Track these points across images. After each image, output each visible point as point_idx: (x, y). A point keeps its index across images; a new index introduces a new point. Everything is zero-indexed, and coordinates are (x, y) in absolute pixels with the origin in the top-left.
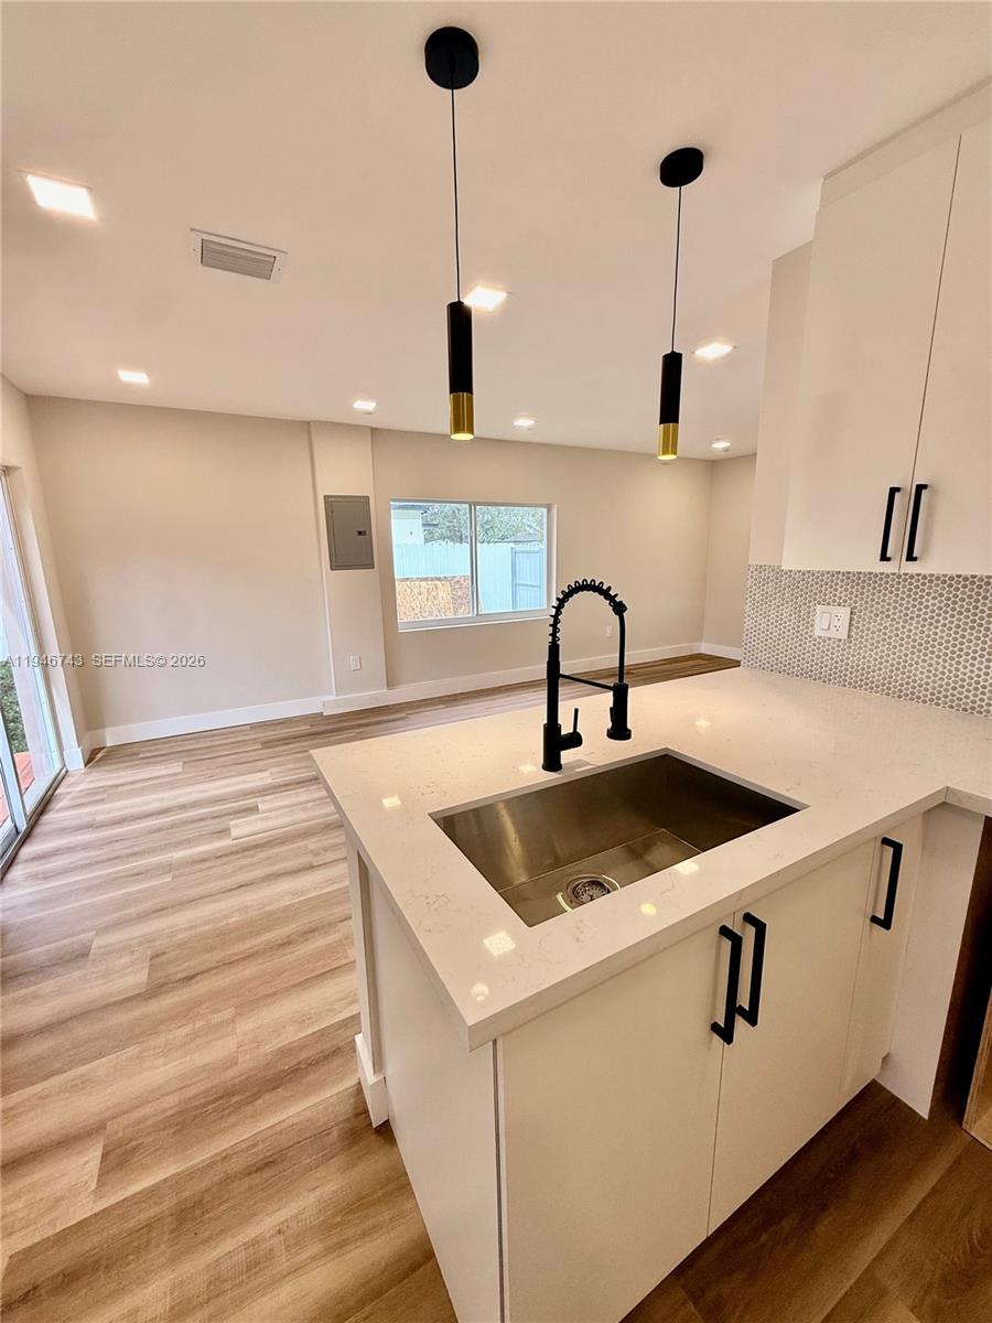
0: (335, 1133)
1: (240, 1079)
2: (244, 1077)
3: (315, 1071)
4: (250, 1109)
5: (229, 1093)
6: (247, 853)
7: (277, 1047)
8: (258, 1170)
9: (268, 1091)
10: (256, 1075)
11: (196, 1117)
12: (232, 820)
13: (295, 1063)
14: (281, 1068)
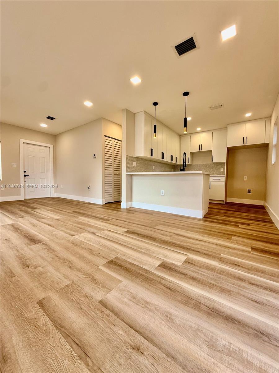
6: (189, 248)
12: (178, 267)
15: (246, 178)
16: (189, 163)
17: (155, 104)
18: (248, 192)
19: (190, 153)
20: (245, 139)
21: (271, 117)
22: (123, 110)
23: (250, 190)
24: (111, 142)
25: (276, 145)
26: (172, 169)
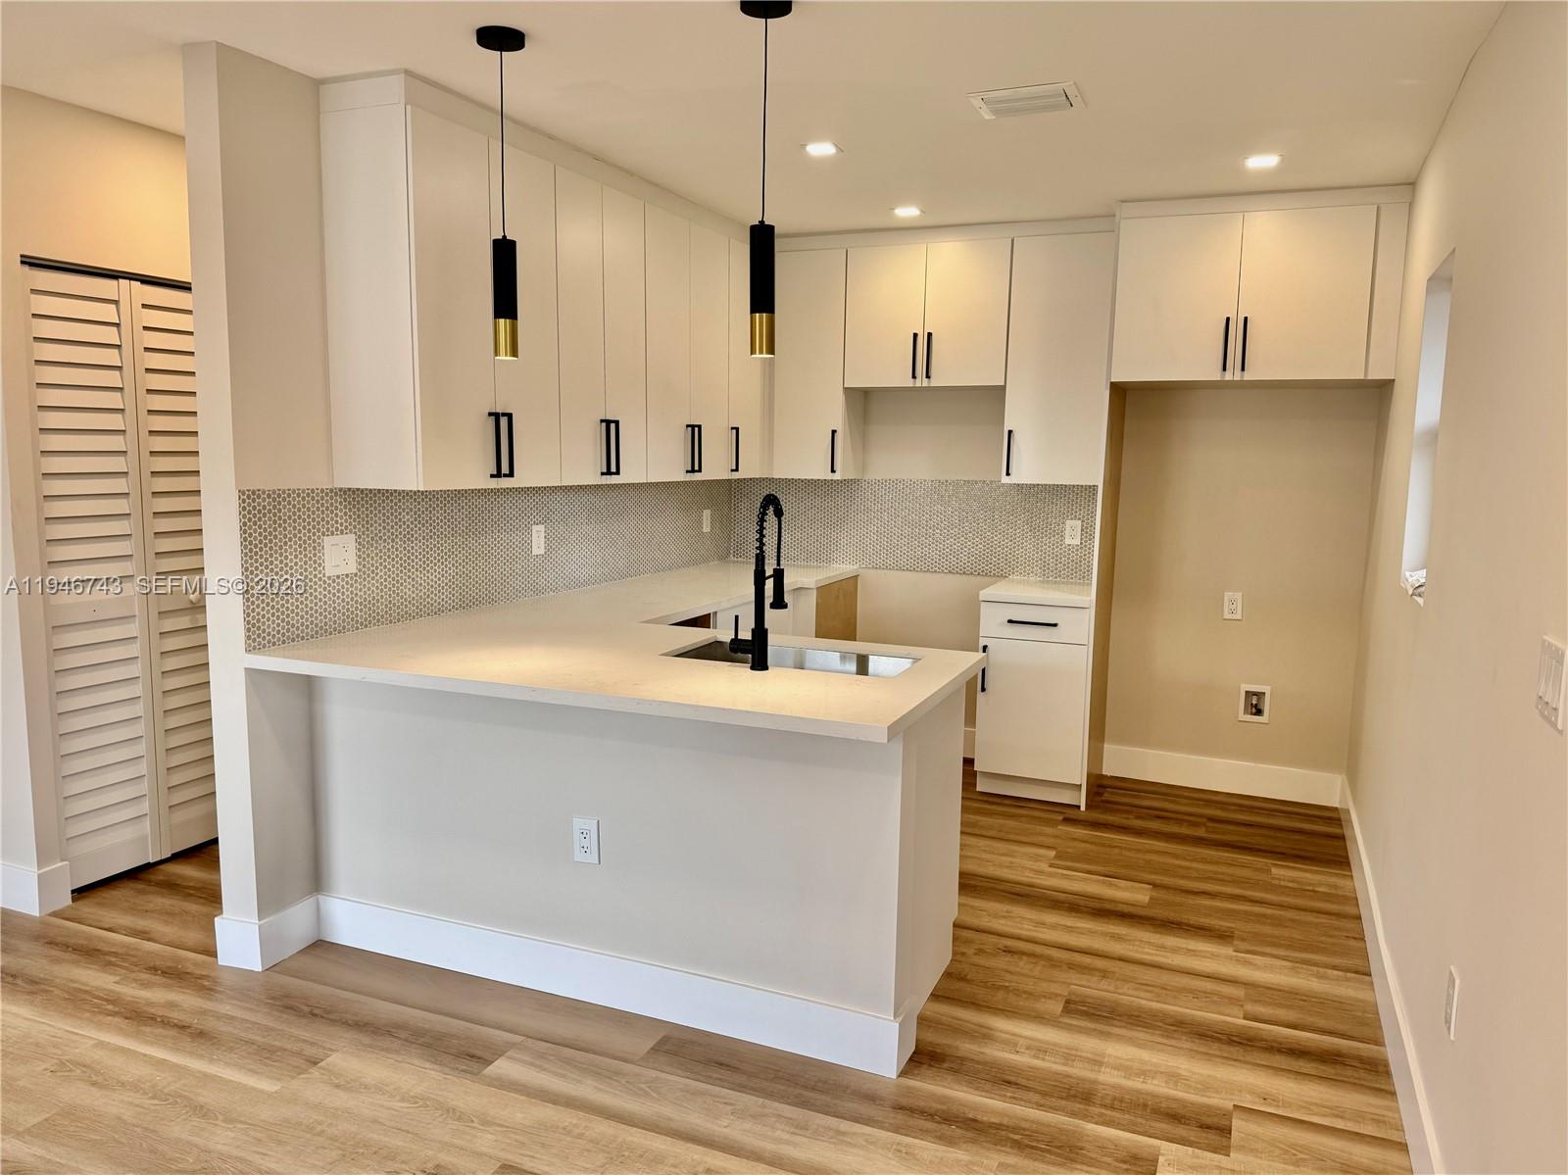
0: (946, 1065)
1: (1003, 1149)
2: (998, 1147)
3: (930, 1108)
4: (1005, 1121)
5: (1018, 1146)
7: (952, 1149)
8: (1017, 1084)
9: (981, 1122)
10: (987, 1142)
11: (1059, 1147)
13: (944, 1126)
14: (959, 1131)
15: (1234, 604)
16: (837, 476)
17: (501, 39)
18: (1246, 712)
19: (846, 390)
20: (1235, 336)
21: (1411, 185)
22: (190, 50)
23: (1260, 695)
24: (108, 313)
25: (1432, 436)
26: (707, 513)
